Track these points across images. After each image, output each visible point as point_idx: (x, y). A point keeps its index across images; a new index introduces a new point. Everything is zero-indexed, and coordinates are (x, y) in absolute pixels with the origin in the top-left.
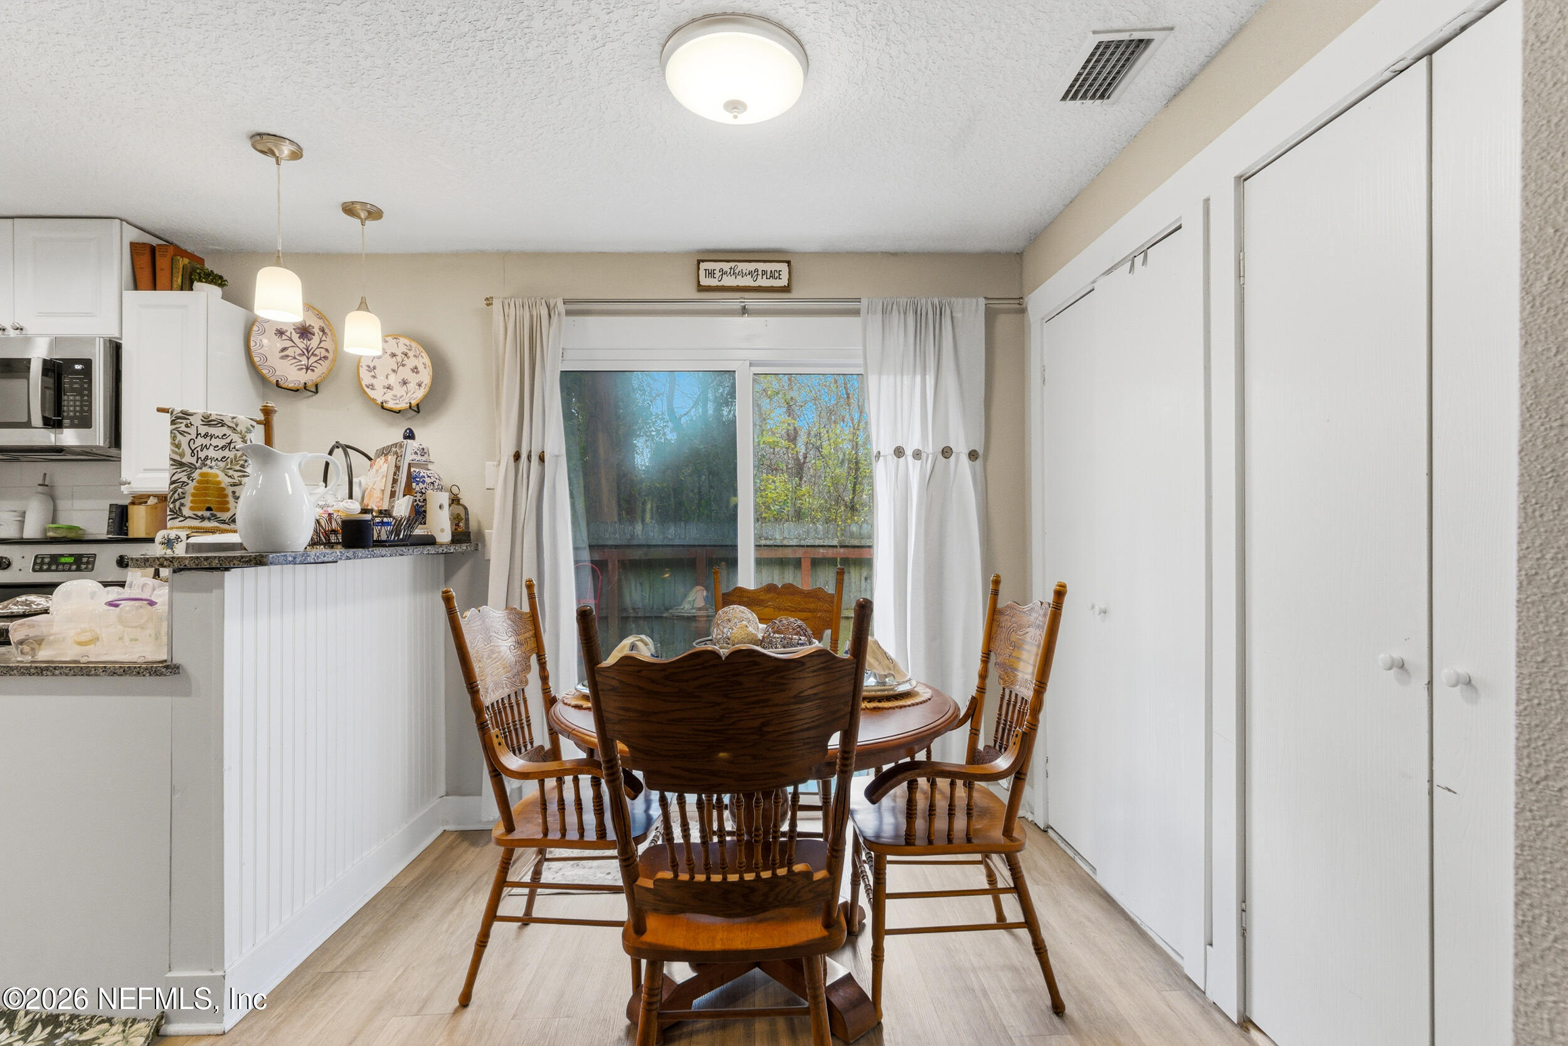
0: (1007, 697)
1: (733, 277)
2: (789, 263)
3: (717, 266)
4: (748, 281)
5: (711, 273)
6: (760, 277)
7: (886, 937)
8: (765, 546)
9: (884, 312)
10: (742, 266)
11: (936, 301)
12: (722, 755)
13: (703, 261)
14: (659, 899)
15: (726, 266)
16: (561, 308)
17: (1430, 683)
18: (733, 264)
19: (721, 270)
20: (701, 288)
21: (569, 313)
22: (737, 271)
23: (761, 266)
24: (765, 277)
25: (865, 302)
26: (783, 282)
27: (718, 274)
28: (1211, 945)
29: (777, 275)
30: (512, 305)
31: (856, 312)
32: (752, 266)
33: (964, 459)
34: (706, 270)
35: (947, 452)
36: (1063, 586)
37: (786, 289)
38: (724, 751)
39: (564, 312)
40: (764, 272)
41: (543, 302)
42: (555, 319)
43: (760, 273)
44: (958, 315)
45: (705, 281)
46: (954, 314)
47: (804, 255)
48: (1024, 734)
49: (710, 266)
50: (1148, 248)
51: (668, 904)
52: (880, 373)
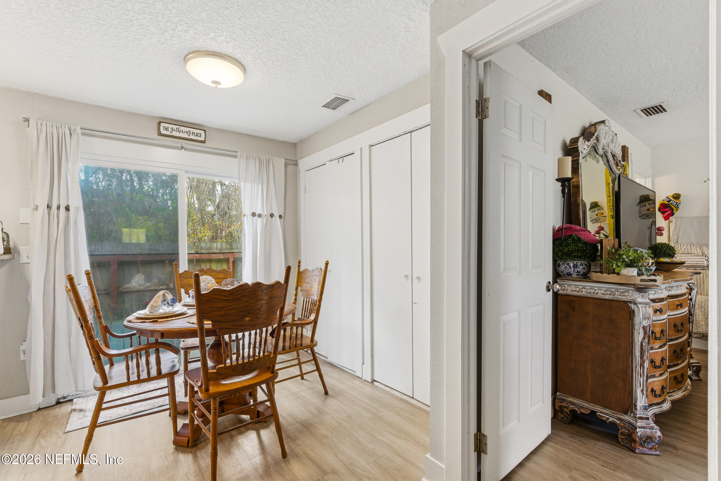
0: (305, 301)
1: (178, 132)
2: (205, 131)
3: (170, 126)
4: (185, 135)
5: (167, 129)
6: (191, 135)
7: (275, 384)
8: (153, 254)
9: (247, 158)
10: (182, 128)
11: (267, 157)
12: (247, 319)
13: (162, 122)
14: (218, 375)
15: (175, 127)
16: (79, 131)
17: (412, 279)
18: (178, 127)
19: (172, 128)
20: (160, 134)
21: (83, 134)
22: (180, 130)
23: (192, 130)
24: (193, 135)
25: (239, 153)
26: (202, 139)
27: (170, 130)
28: (364, 364)
29: (199, 135)
30: (44, 125)
31: (235, 157)
32: (188, 129)
33: (278, 218)
34: (164, 127)
35: (272, 215)
36: (328, 262)
37: (203, 142)
38: (248, 317)
39: (80, 133)
40: (193, 133)
41: (67, 126)
42: (74, 137)
43: (191, 133)
44: (275, 164)
45: (163, 132)
46: (274, 163)
47: (210, 128)
48: (317, 309)
49: (166, 125)
50: (344, 157)
51: (221, 376)
52: (245, 182)
